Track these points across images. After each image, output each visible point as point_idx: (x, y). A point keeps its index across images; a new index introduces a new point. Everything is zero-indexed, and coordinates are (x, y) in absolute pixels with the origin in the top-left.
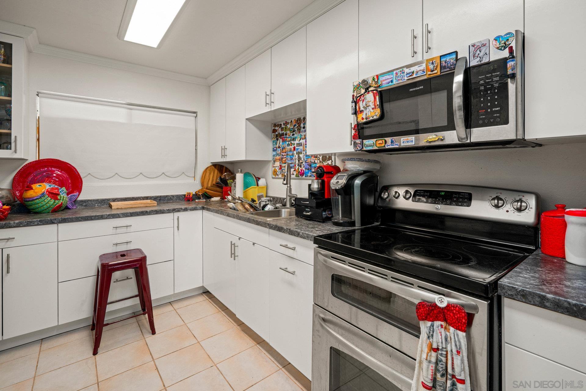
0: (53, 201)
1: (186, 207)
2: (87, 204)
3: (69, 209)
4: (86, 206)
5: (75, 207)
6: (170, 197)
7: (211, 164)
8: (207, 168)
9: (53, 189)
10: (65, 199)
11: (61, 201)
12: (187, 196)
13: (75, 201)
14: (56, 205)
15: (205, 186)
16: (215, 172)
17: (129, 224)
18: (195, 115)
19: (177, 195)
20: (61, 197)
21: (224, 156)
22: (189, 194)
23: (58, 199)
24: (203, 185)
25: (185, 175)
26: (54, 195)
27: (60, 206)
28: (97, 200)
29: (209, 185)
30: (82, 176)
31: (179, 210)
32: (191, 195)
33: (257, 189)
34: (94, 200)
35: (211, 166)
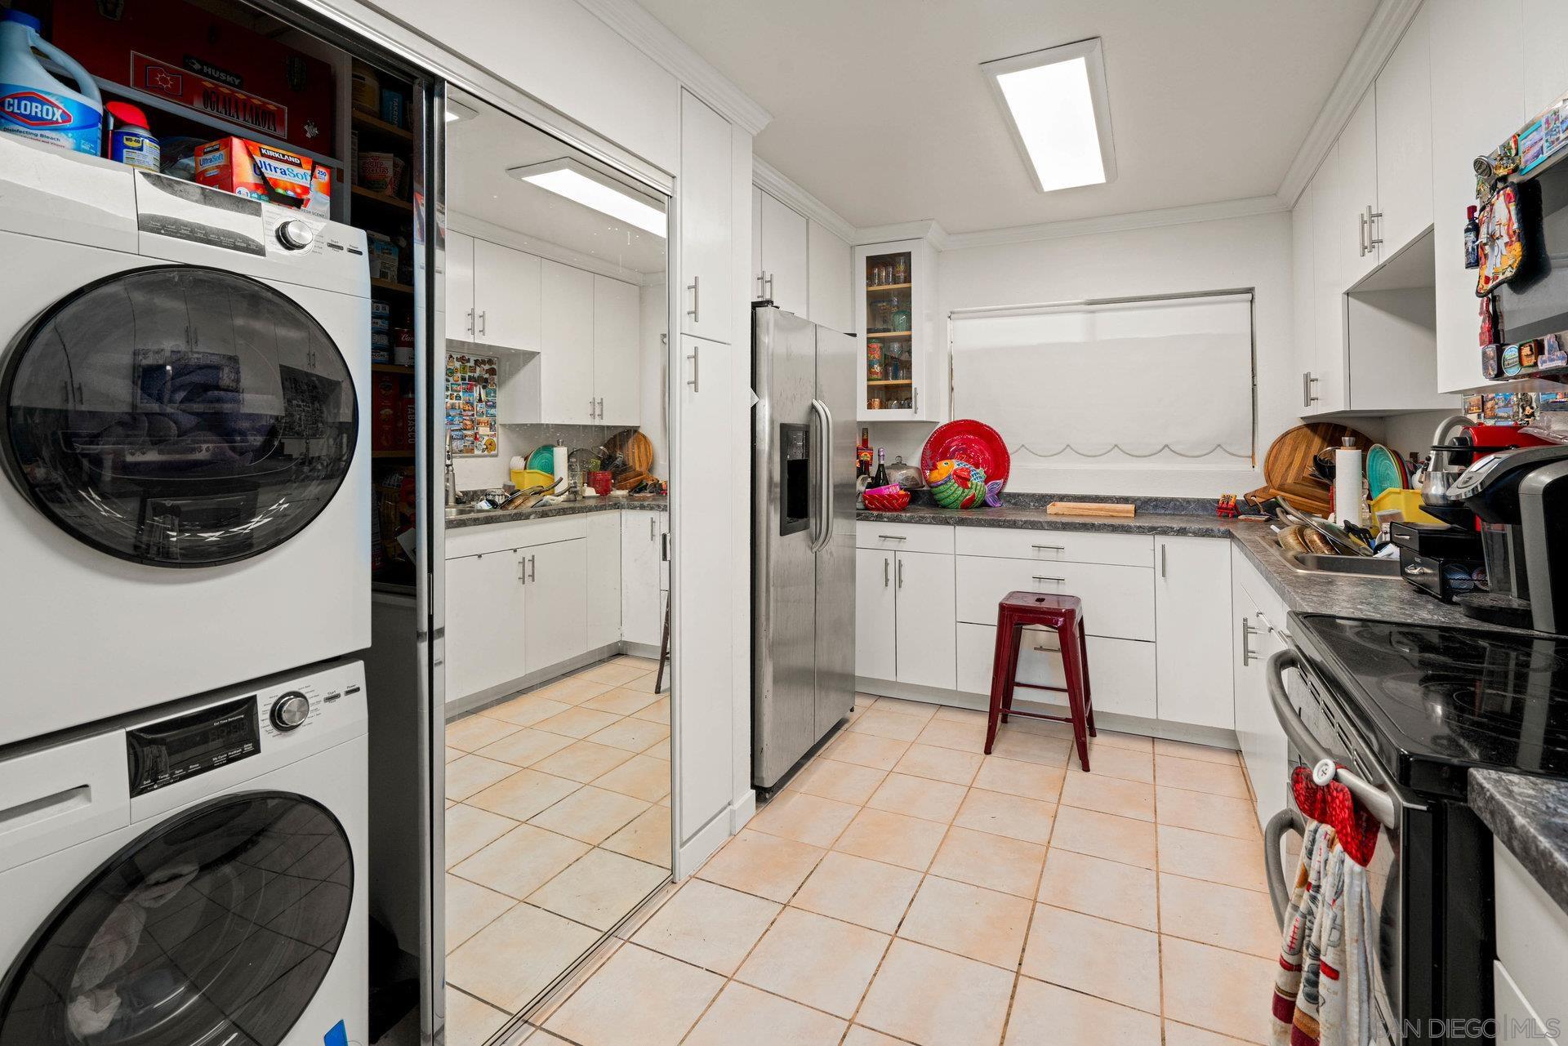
0: (961, 489)
1: (1183, 525)
2: (1019, 501)
3: (990, 506)
4: (1015, 504)
5: (998, 505)
6: (1181, 503)
7: (1300, 423)
8: (1287, 433)
9: (962, 470)
10: (978, 488)
11: (973, 491)
12: (1223, 503)
13: (999, 493)
14: (966, 496)
15: (1277, 481)
16: (1311, 445)
17: (1060, 546)
18: (1249, 296)
19: (1198, 500)
20: (972, 484)
21: (1309, 400)
22: (1227, 498)
23: (968, 488)
24: (1268, 476)
25: (1225, 450)
26: (963, 481)
27: (972, 499)
28: (1033, 495)
29: (1290, 480)
30: (1010, 449)
31: (1165, 531)
32: (1231, 503)
33: (1402, 496)
34: (1028, 495)
35: (1299, 428)
